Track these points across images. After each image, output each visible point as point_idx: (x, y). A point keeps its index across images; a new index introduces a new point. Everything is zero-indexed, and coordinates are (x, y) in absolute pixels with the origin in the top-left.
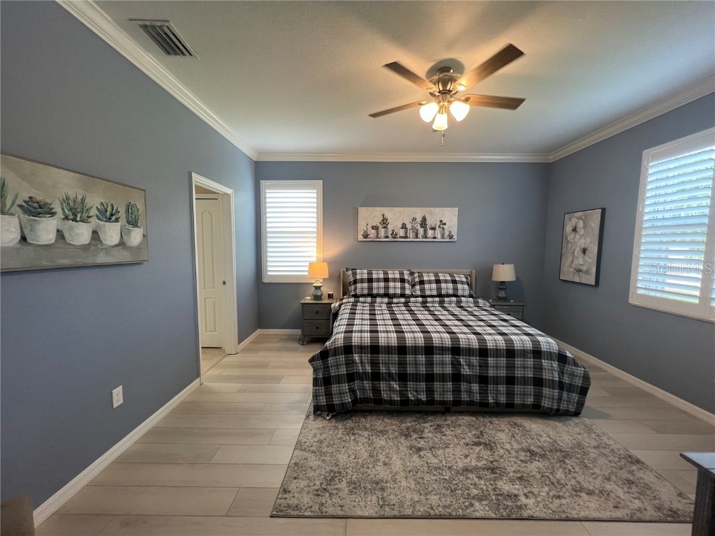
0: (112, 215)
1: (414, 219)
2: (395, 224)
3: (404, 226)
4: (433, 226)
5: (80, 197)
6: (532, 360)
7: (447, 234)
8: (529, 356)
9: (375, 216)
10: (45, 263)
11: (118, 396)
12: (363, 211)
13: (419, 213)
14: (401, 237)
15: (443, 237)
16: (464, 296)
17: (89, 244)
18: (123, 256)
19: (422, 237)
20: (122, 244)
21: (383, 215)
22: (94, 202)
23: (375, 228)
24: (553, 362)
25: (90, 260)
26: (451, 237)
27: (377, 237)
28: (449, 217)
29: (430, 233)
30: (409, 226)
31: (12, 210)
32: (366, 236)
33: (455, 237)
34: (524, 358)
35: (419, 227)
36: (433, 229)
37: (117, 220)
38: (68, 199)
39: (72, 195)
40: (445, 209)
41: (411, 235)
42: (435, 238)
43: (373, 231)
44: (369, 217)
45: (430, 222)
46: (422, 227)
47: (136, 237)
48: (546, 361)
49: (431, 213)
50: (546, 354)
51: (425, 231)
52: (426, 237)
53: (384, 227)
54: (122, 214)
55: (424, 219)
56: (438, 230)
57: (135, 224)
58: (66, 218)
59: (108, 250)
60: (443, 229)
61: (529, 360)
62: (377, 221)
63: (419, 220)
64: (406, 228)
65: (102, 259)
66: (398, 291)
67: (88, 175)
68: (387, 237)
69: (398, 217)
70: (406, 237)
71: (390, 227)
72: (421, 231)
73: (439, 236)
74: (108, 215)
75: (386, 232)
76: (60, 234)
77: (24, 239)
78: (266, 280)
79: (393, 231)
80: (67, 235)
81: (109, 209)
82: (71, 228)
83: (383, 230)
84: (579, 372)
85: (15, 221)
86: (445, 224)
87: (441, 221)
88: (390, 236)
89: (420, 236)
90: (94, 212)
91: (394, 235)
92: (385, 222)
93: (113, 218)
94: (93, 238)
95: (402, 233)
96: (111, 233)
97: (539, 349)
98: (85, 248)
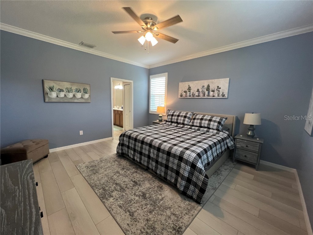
0: (79, 91)
1: (203, 86)
2: (194, 90)
3: (198, 91)
4: (213, 89)
5: (70, 88)
6: (177, 161)
7: (221, 93)
8: (176, 158)
9: (186, 86)
10: (62, 101)
11: (81, 133)
12: (180, 84)
13: (205, 83)
14: (197, 96)
15: (218, 96)
16: (213, 129)
17: (72, 98)
18: (83, 101)
19: (207, 96)
20: (82, 98)
21: (189, 85)
22: (74, 88)
23: (185, 92)
24: (187, 166)
25: (73, 101)
26: (223, 95)
27: (186, 96)
28: (223, 84)
29: (211, 93)
30: (200, 90)
31: (55, 91)
32: (181, 96)
33: (226, 96)
34: (174, 158)
35: (205, 91)
36: (213, 91)
37: (80, 92)
38: (67, 88)
39: (68, 87)
40: (220, 79)
41: (201, 94)
42: (214, 96)
43: (185, 93)
44: (183, 86)
45: (211, 88)
46: (207, 91)
47: (87, 96)
48: (183, 164)
49: (212, 83)
50: (185, 160)
51: (209, 93)
52: (209, 96)
53: (189, 91)
54: (82, 91)
55: (209, 86)
56: (216, 92)
57: (86, 93)
58: (67, 92)
59: (78, 99)
60: (219, 91)
61: (176, 160)
62: (186, 89)
63: (206, 87)
64: (199, 91)
65: (76, 101)
66: (182, 122)
67: (73, 82)
68: (190, 96)
69: (196, 86)
70: (199, 96)
71: (192, 91)
72: (207, 93)
73: (216, 95)
74: (78, 91)
75: (190, 94)
76: (65, 95)
77: (57, 96)
78: (150, 112)
79: (193, 93)
80: (67, 95)
81: (78, 90)
82: (68, 94)
83: (188, 93)
84: (201, 178)
85: (56, 93)
86: (220, 88)
87: (218, 87)
88: (191, 95)
89: (206, 95)
90: (74, 90)
91: (193, 95)
92: (189, 89)
93: (79, 92)
94: (73, 96)
95: (197, 94)
96: (79, 95)
97: (183, 157)
98: (71, 98)
